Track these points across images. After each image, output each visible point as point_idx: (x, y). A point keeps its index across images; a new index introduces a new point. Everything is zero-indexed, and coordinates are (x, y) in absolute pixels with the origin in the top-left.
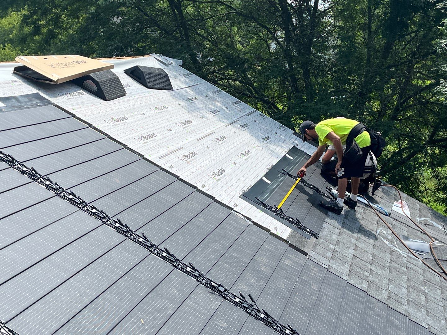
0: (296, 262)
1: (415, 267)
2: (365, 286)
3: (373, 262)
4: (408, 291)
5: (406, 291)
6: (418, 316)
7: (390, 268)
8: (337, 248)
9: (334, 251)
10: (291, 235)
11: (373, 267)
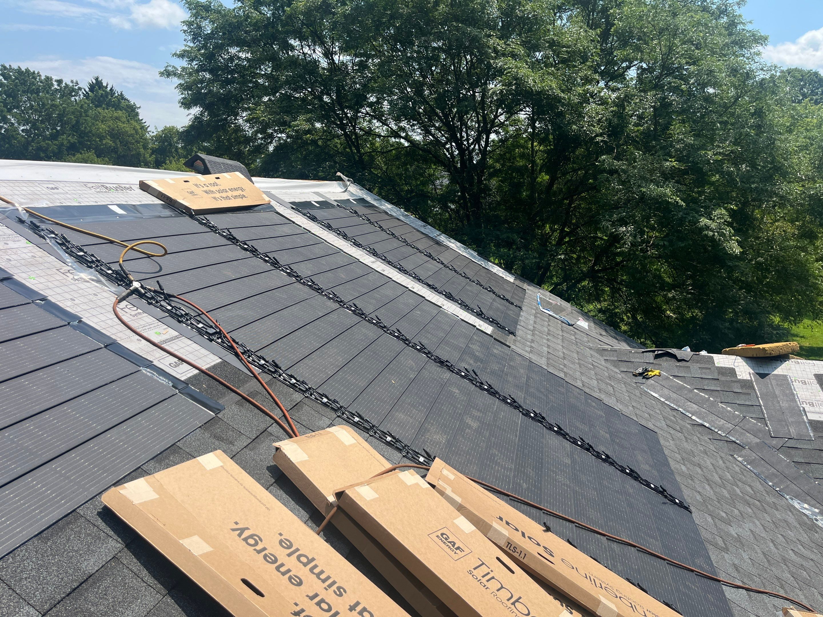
0: (502, 352)
1: (599, 366)
2: (562, 375)
3: (564, 358)
4: (598, 382)
5: (596, 382)
6: (611, 402)
7: (579, 364)
8: (533, 345)
9: (531, 347)
10: (493, 331)
11: (565, 362)
